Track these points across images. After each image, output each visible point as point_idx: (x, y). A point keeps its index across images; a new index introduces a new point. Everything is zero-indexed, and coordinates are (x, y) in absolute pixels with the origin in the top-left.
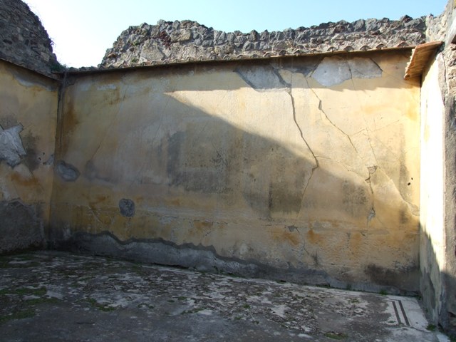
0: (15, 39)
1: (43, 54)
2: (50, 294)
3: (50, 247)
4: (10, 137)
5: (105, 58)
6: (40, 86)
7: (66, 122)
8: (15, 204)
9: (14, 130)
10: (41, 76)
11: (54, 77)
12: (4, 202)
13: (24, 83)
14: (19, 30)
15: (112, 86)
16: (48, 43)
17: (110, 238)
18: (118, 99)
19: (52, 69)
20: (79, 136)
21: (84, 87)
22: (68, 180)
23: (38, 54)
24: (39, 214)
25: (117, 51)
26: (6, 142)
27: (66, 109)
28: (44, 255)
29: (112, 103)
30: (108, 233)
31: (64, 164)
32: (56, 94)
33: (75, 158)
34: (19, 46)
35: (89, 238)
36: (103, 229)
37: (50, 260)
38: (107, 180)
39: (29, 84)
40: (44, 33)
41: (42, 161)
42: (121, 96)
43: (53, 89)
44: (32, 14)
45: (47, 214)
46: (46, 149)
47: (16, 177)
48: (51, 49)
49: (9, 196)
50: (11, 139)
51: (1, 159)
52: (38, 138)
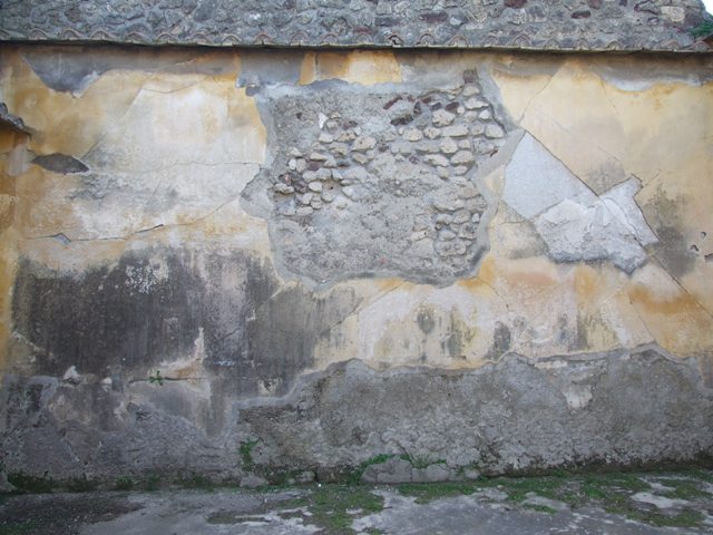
0: (596, 2)
1: (665, 9)
4: (615, 208)
6: (669, 82)
8: (646, 355)
9: (622, 193)
11: (701, 47)
12: (619, 351)
13: (629, 86)
19: (695, 35)
23: (654, 14)
26: (606, 221)
34: (607, 15)
39: (641, 84)
41: (702, 252)
46: (708, 223)
47: (640, 296)
49: (628, 337)
50: (619, 213)
51: (598, 261)
52: (683, 200)
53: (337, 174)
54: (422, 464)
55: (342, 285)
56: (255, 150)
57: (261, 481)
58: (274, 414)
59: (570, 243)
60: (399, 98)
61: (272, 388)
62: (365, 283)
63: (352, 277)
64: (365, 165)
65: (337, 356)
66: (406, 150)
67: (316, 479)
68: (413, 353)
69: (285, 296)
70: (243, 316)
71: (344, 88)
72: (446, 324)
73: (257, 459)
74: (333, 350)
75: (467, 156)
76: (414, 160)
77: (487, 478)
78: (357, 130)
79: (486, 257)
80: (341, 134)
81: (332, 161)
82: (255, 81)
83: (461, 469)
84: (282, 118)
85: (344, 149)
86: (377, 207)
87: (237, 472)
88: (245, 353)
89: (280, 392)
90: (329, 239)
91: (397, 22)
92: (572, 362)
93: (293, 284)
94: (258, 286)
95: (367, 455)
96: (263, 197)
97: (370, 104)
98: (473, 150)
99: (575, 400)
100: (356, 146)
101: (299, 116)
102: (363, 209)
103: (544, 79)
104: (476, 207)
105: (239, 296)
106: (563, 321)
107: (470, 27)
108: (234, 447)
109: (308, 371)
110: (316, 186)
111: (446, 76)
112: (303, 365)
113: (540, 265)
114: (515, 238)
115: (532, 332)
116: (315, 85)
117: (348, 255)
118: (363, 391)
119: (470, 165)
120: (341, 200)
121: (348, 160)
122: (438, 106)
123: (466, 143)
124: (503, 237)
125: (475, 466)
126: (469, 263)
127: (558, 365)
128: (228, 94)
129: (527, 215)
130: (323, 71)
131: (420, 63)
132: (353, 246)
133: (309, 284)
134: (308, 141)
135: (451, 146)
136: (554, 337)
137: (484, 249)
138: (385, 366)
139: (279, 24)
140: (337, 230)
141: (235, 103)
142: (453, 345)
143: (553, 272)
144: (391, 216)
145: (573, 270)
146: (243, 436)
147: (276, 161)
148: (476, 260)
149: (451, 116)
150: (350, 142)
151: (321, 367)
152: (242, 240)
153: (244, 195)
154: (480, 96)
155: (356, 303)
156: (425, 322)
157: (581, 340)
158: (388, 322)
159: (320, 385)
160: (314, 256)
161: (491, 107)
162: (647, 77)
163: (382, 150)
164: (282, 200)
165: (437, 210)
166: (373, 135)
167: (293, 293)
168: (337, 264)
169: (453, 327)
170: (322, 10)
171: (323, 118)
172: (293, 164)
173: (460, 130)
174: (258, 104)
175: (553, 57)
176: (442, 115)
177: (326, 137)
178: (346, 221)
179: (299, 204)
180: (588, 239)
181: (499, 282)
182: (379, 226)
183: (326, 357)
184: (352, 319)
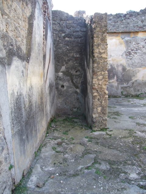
53: (136, 52)
55: (137, 69)
56: (123, 48)
57: (124, 97)
58: (126, 87)
61: (126, 84)
62: (140, 68)
63: (138, 67)
64: (141, 50)
65: (136, 79)
67: (132, 97)
69: (128, 70)
70: (122, 74)
71: (138, 38)
73: (124, 94)
74: (135, 78)
78: (139, 44)
80: (137, 45)
81: (135, 49)
82: (123, 37)
84: (127, 43)
85: (137, 48)
86: (142, 57)
87: (121, 96)
88: (122, 79)
89: (127, 84)
90: (135, 62)
93: (129, 69)
94: (124, 69)
95: (140, 93)
96: (124, 55)
97: (142, 40)
100: (139, 47)
101: (130, 42)
102: (140, 57)
105: (121, 71)
108: (120, 92)
109: (131, 81)
110: (132, 54)
112: (131, 80)
116: (133, 37)
117: (138, 64)
118: (139, 84)
120: (136, 56)
121: (138, 49)
128: (119, 40)
130: (134, 35)
132: (139, 63)
133: (132, 69)
134: (132, 47)
138: (143, 80)
139: (126, 27)
140: (136, 60)
141: (120, 41)
144: (144, 58)
146: (122, 91)
147: (127, 50)
150: (138, 46)
151: (133, 81)
152: (122, 62)
153: (122, 55)
155: (139, 71)
158: (143, 74)
159: (133, 83)
160: (132, 64)
163: (143, 47)
164: (127, 56)
166: (142, 45)
167: (129, 70)
168: (136, 65)
170: (134, 24)
171: (134, 43)
172: (129, 50)
174: (124, 41)
177: (134, 46)
178: (137, 59)
179: (130, 56)
182: (142, 59)
183: (134, 79)
184: (138, 74)
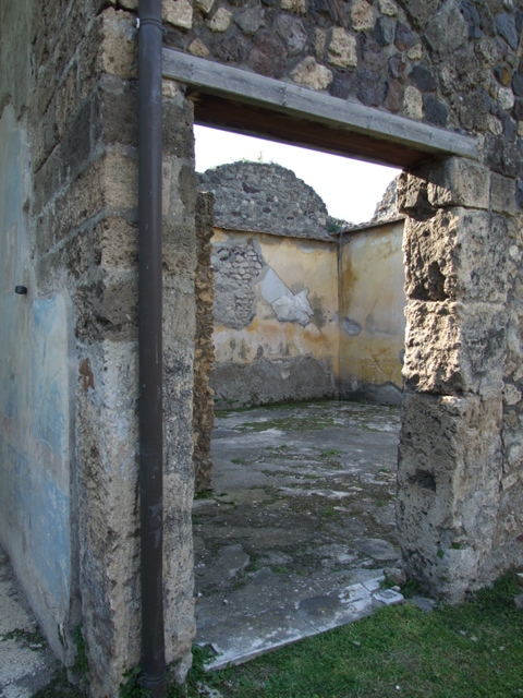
0: (296, 213)
1: (320, 219)
2: (335, 422)
3: (341, 398)
4: (300, 300)
5: (376, 212)
6: (320, 250)
7: (346, 279)
8: (308, 358)
9: (302, 294)
10: (321, 241)
11: (332, 239)
12: (300, 357)
13: (307, 251)
14: (298, 205)
15: (384, 239)
16: (323, 209)
17: (393, 388)
18: (391, 252)
19: (329, 231)
20: (359, 291)
21: (359, 244)
22: (352, 335)
23: (316, 220)
24: (330, 367)
25: (386, 202)
26: (297, 305)
27: (345, 267)
28: (336, 403)
29: (385, 257)
30: (391, 384)
31: (347, 320)
32: (335, 254)
33: (356, 313)
34: (299, 220)
35: (374, 388)
36: (386, 380)
37: (340, 406)
38: (386, 332)
39: (311, 250)
40: (319, 200)
41: (328, 318)
42: (394, 249)
43: (331, 250)
44: (306, 186)
45: (336, 368)
46: (331, 308)
47: (307, 335)
48: (327, 213)
49: (302, 351)
50: (301, 302)
51: (294, 321)
52: (323, 298)
54: (231, 402)
59: (284, 313)
60: (223, 249)
66: (226, 272)
68: (228, 357)
72: (240, 345)
75: (248, 276)
76: (228, 276)
77: (254, 406)
79: (255, 318)
83: (245, 404)
91: (221, 214)
92: (284, 361)
98: (250, 273)
99: (284, 376)
103: (277, 246)
104: (252, 297)
106: (281, 345)
107: (250, 219)
111: (241, 241)
113: (274, 322)
114: (265, 311)
115: (271, 349)
119: (249, 280)
122: (237, 254)
123: (248, 270)
124: (262, 311)
125: (249, 402)
126: (248, 321)
127: (279, 362)
129: (270, 301)
131: (232, 234)
135: (243, 271)
136: (278, 351)
137: (254, 315)
142: (242, 354)
143: (278, 325)
145: (285, 325)
148: (251, 319)
149: (242, 258)
154: (253, 250)
156: (232, 345)
157: (287, 352)
161: (257, 256)
162: (313, 248)
165: (236, 298)
169: (243, 347)
173: (246, 265)
175: (280, 238)
176: (239, 258)
180: (290, 312)
181: (259, 329)
